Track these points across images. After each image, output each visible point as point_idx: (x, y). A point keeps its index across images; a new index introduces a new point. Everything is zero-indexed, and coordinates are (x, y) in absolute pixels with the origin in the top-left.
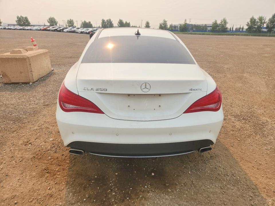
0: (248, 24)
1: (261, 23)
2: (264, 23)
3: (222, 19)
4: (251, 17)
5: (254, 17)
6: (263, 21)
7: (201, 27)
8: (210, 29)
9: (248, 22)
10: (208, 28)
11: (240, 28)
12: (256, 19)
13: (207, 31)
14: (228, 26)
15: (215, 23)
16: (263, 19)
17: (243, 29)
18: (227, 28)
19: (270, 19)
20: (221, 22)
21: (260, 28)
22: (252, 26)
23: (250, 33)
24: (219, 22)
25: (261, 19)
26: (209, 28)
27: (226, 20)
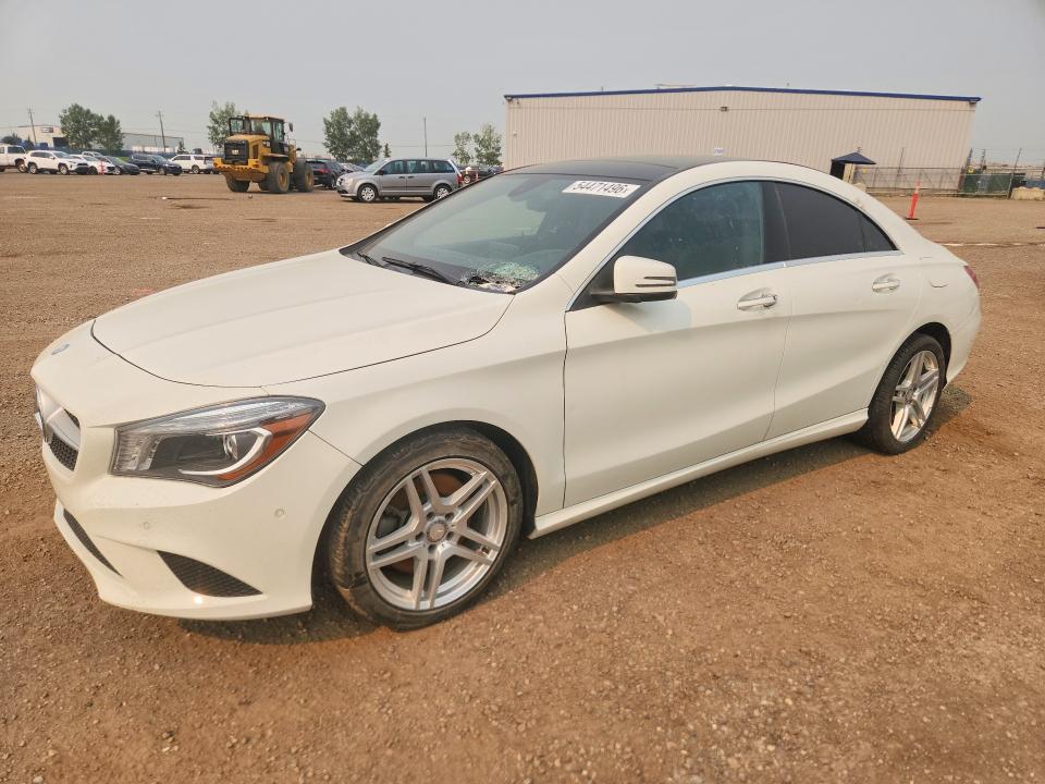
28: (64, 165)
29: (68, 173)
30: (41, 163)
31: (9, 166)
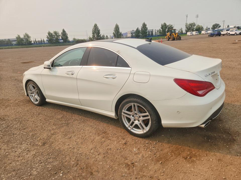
0: (48, 37)
1: (57, 36)
2: (59, 36)
3: (24, 34)
4: (48, 32)
5: (50, 31)
6: (58, 35)
7: (4, 41)
8: (16, 43)
9: (47, 36)
10: (12, 42)
11: (42, 41)
12: (52, 33)
13: (14, 45)
14: (32, 39)
15: (18, 38)
16: (58, 33)
17: (44, 41)
18: (31, 41)
19: (62, 33)
20: (24, 36)
21: (57, 40)
22: (51, 39)
23: (52, 44)
24: (22, 36)
25: (56, 33)
26: (14, 43)
27: (28, 35)
28: (236, 33)
29: (237, 35)
30: (231, 33)
31: (225, 34)
